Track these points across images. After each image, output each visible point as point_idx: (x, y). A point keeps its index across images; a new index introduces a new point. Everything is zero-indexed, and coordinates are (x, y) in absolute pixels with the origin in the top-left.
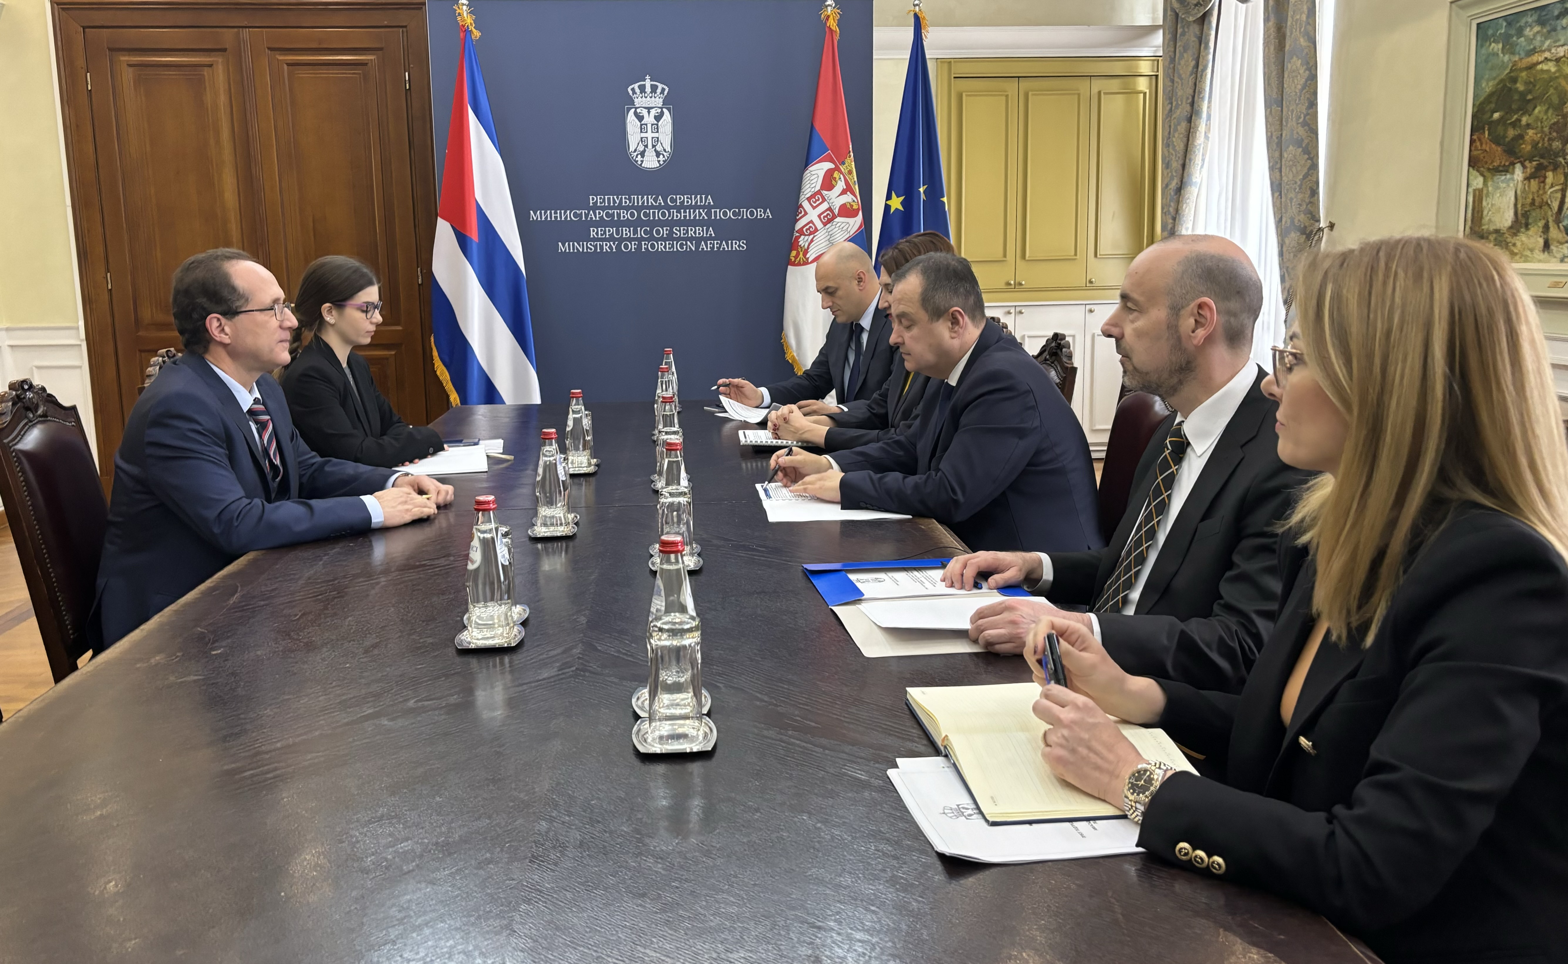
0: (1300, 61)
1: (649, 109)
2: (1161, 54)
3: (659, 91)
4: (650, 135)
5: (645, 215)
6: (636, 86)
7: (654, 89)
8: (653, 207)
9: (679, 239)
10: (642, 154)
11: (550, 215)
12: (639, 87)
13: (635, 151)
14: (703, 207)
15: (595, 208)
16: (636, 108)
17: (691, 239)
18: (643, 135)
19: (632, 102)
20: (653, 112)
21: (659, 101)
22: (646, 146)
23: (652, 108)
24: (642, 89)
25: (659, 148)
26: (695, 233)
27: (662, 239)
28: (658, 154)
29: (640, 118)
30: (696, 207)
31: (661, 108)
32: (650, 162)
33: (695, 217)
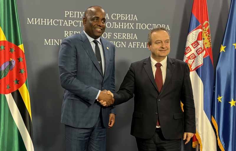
15: (68, 18)
30: (127, 21)
33: (127, 27)
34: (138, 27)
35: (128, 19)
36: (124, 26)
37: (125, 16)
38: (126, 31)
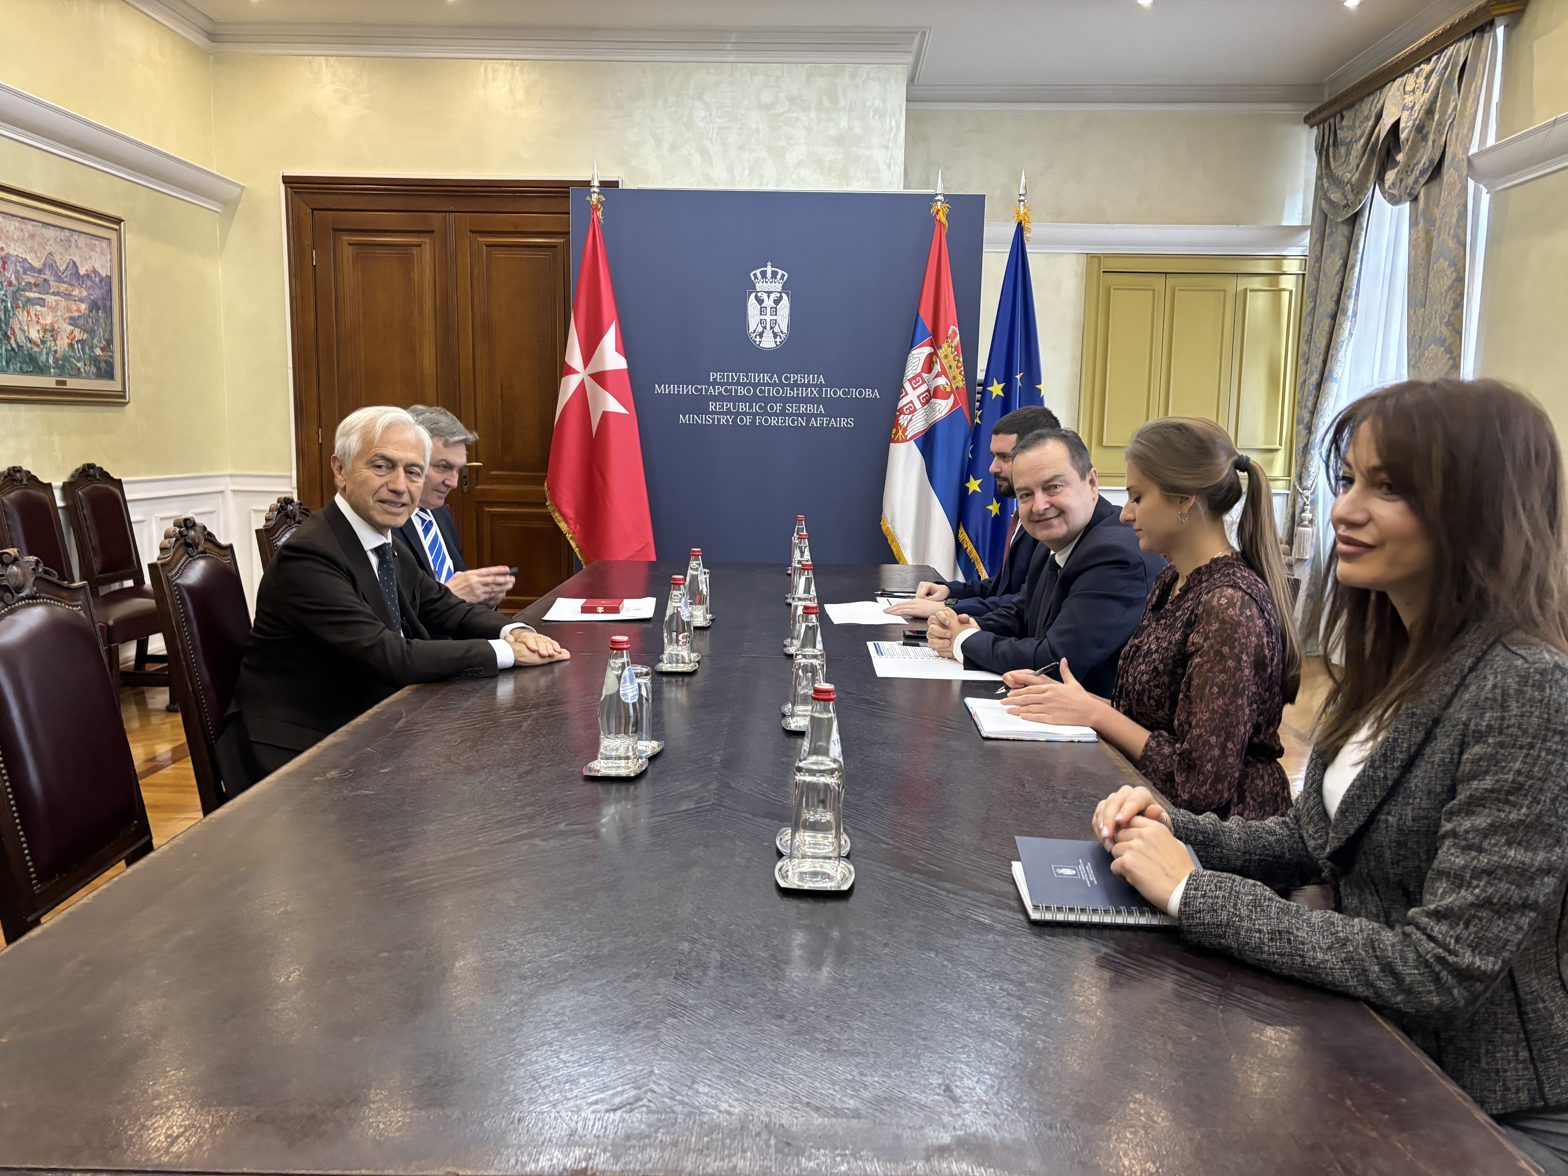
0: (1447, 263)
1: (769, 293)
2: (1307, 253)
3: (779, 276)
4: (768, 317)
5: (761, 391)
6: (758, 272)
7: (774, 274)
8: (768, 384)
9: (790, 415)
10: (761, 335)
11: (673, 389)
12: (761, 272)
13: (754, 331)
14: (815, 386)
15: (715, 383)
16: (757, 292)
17: (802, 415)
18: (762, 317)
19: (754, 287)
20: (773, 296)
21: (778, 286)
22: (765, 328)
23: (772, 292)
24: (764, 274)
25: (776, 330)
26: (806, 410)
27: (776, 414)
28: (775, 335)
29: (760, 301)
30: (807, 386)
31: (780, 293)
32: (768, 342)
33: (807, 394)
34: (826, 394)
35: (809, 381)
36: (804, 393)
37: (804, 378)
38: (806, 400)
